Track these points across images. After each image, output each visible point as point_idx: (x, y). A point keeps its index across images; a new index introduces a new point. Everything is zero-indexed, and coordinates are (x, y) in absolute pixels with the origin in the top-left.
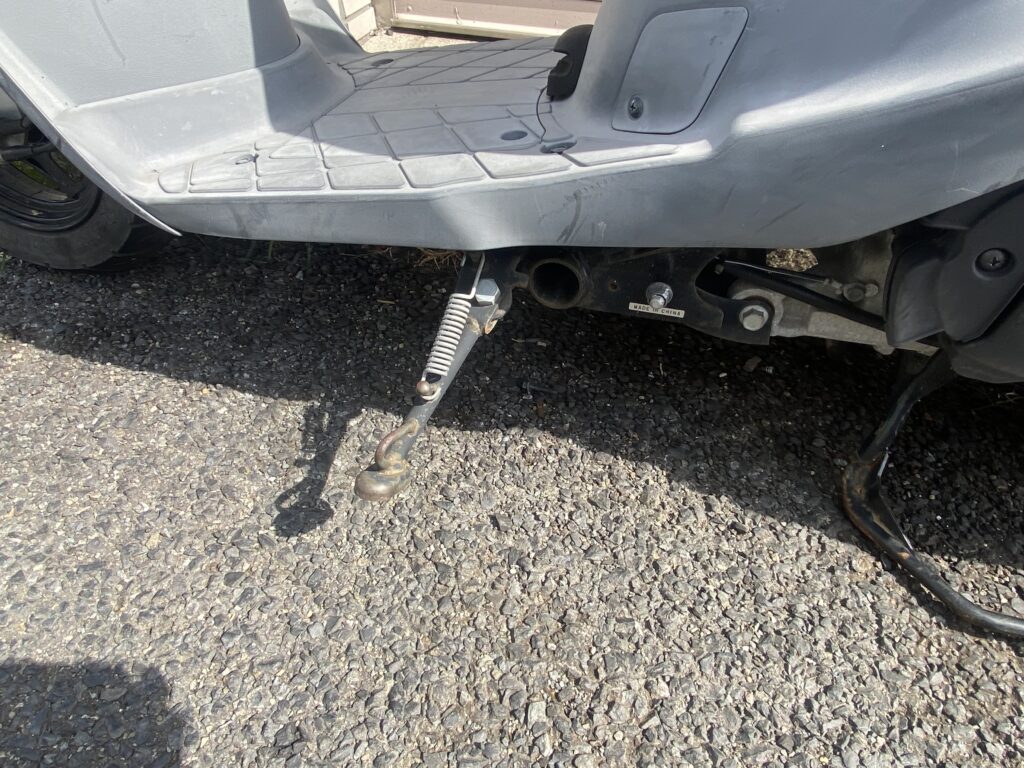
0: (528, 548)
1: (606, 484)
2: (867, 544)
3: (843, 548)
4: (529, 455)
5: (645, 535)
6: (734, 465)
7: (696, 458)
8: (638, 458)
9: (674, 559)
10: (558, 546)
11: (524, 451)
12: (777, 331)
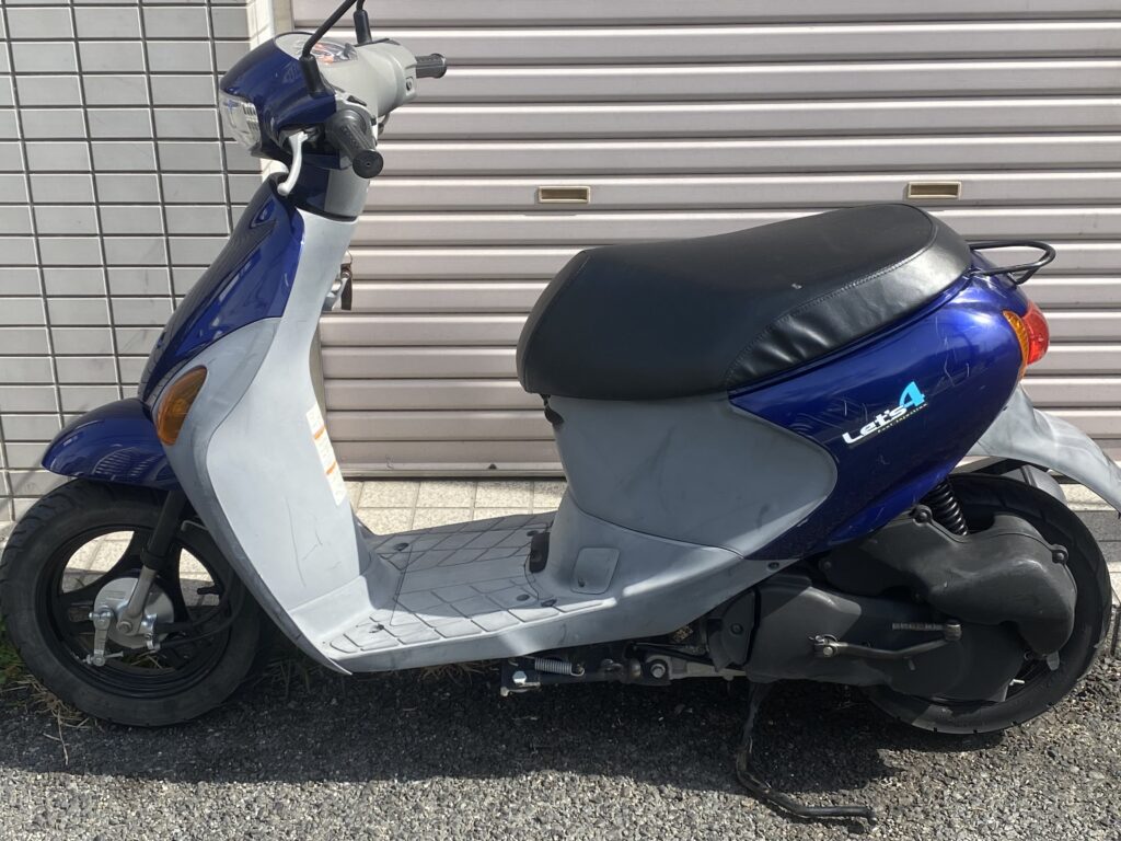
0: (560, 828)
1: (598, 790)
2: (750, 794)
3: (737, 797)
4: (546, 784)
5: (627, 811)
6: (673, 768)
7: (650, 768)
8: (614, 774)
9: (645, 819)
10: (578, 824)
11: (542, 783)
12: (672, 676)
